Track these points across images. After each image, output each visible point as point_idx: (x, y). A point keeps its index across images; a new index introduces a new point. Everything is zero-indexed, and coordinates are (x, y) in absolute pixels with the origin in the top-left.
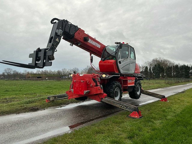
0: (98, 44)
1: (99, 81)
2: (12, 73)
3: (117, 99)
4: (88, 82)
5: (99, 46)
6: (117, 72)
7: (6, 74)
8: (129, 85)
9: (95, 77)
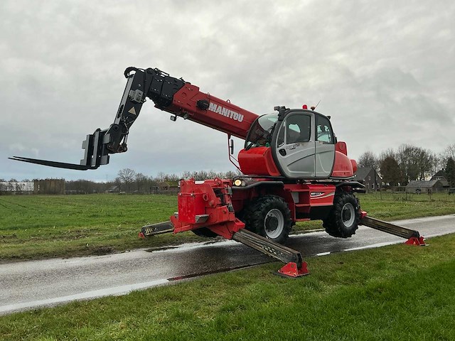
0: (236, 114)
1: (229, 195)
2: (134, 178)
3: (275, 234)
4: (205, 197)
5: (240, 118)
6: (273, 175)
7: (122, 181)
8: (312, 205)
9: (220, 185)
